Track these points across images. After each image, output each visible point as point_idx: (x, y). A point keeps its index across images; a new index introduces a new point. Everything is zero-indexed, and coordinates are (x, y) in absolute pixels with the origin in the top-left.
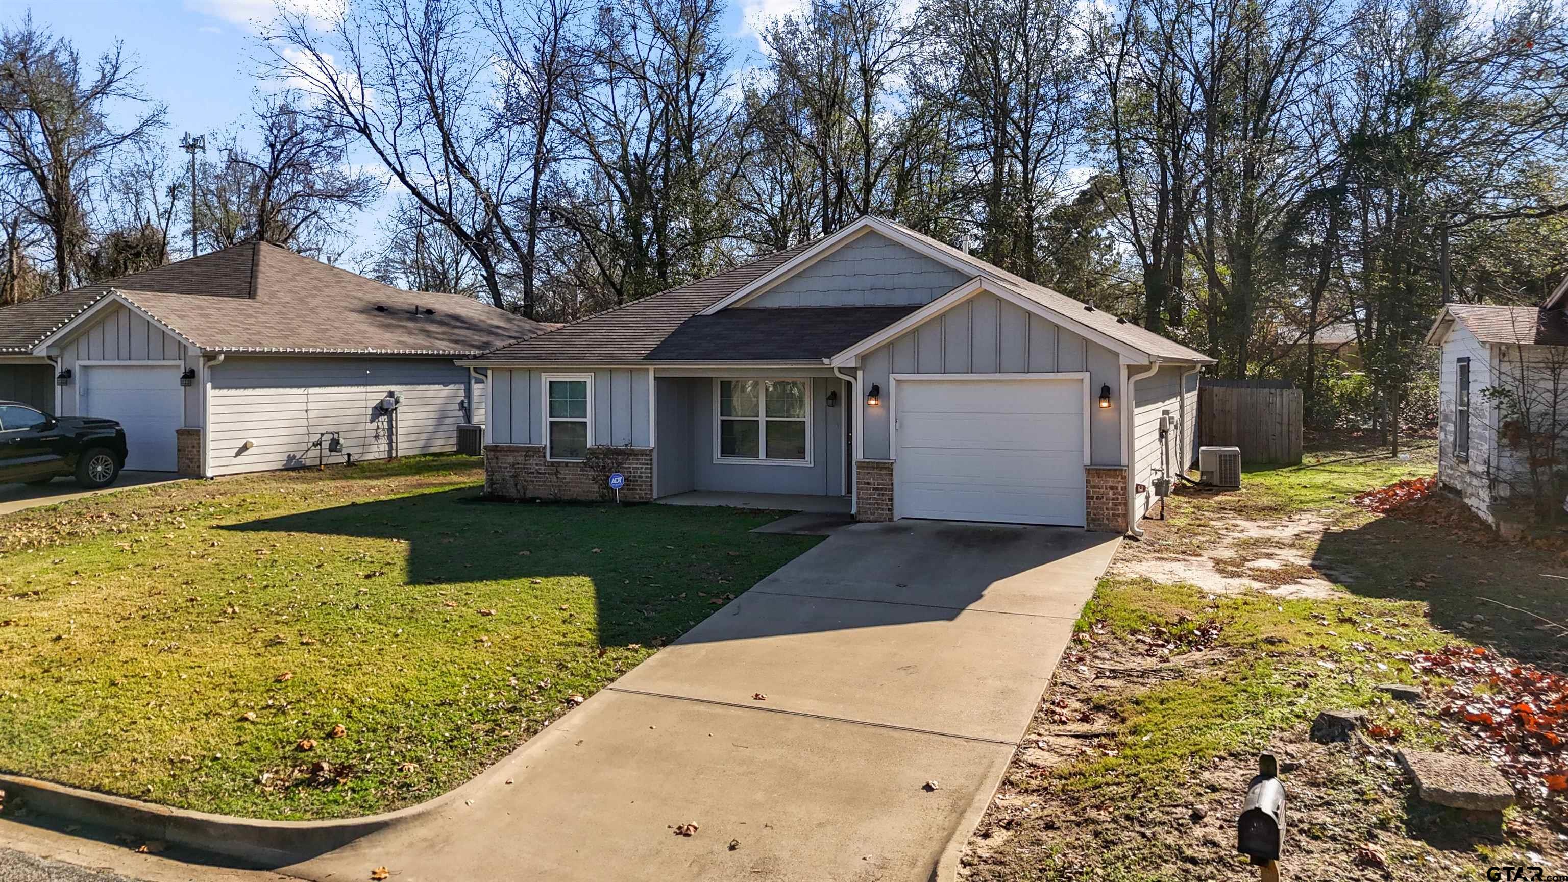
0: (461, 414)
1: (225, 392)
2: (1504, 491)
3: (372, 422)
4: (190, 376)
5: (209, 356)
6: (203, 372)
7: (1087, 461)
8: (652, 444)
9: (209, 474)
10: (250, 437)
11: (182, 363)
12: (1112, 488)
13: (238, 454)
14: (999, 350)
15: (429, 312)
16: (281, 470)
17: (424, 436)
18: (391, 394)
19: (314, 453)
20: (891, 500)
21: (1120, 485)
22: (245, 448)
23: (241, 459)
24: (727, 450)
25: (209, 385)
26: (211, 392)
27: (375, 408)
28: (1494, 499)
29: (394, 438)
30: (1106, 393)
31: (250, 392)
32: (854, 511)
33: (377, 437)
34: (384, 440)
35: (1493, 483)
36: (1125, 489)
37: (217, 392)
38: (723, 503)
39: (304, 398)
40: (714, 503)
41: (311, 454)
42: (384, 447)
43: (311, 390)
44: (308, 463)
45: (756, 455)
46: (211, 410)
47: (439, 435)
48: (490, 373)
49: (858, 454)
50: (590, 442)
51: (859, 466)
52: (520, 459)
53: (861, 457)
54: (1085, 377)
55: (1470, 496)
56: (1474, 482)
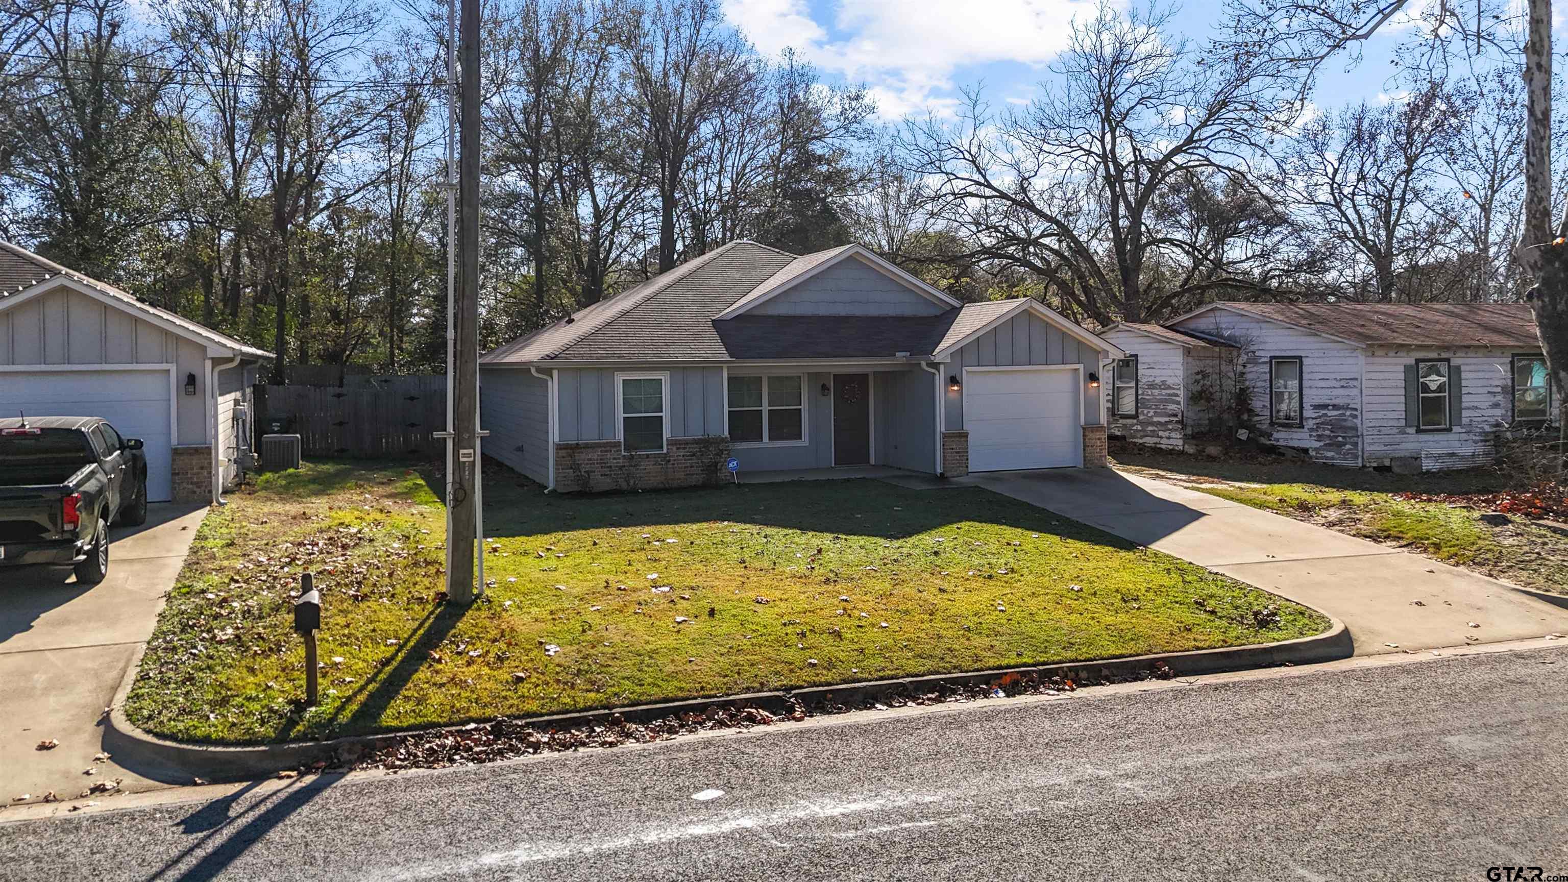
2: (1189, 431)
4: (191, 381)
5: (231, 358)
6: (208, 377)
7: (1082, 422)
8: (726, 431)
9: (220, 499)
20: (966, 460)
25: (217, 389)
26: (219, 398)
28: (1186, 435)
30: (1093, 377)
32: (940, 471)
35: (1184, 427)
40: (787, 479)
45: (761, 438)
48: (555, 373)
49: (941, 426)
50: (666, 434)
51: (945, 436)
52: (595, 455)
53: (943, 430)
54: (1081, 367)
55: (1142, 437)
56: (1150, 428)
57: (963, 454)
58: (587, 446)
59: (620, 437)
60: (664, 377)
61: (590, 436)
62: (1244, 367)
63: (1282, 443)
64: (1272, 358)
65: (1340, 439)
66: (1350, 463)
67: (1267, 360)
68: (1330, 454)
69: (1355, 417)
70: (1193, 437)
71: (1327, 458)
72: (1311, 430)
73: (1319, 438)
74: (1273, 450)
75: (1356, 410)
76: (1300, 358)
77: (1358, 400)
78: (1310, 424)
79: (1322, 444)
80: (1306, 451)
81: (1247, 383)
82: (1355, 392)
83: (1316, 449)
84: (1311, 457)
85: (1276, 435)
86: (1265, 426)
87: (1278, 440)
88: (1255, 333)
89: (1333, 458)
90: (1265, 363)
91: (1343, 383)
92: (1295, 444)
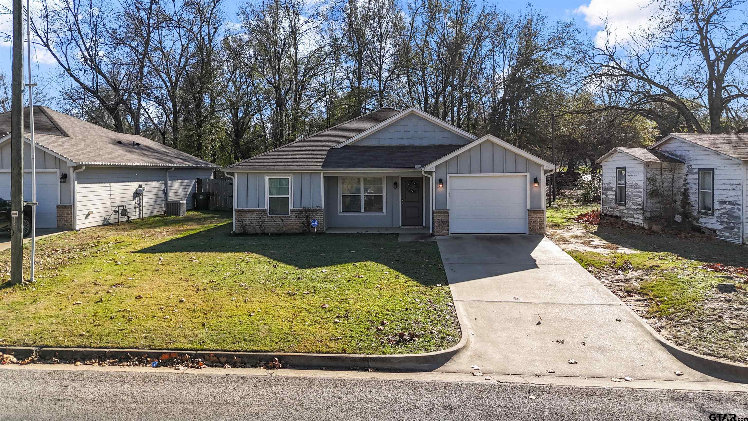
0: (163, 196)
1: (84, 185)
2: (648, 215)
3: (133, 200)
4: (64, 177)
5: (78, 167)
6: (72, 175)
7: (528, 207)
8: (323, 206)
9: (77, 228)
10: (91, 208)
11: (58, 171)
12: (539, 218)
13: (86, 217)
14: (493, 164)
15: (138, 144)
16: (101, 225)
17: (151, 207)
18: (140, 186)
19: (115, 216)
20: (448, 226)
21: (542, 217)
22: (88, 215)
23: (88, 220)
24: (346, 208)
25: (76, 182)
26: (77, 186)
27: (134, 193)
28: (645, 217)
29: (141, 208)
30: (536, 181)
31: (90, 185)
32: (431, 232)
33: (135, 208)
34: (137, 209)
35: (644, 212)
36: (543, 218)
37: (81, 185)
38: (359, 232)
39: (109, 188)
40: (355, 232)
41: (112, 217)
42: (138, 213)
43: (112, 184)
44: (111, 221)
45: (359, 210)
46: (77, 195)
47: (156, 206)
48: (236, 175)
49: (433, 207)
50: (291, 206)
51: (434, 212)
52: (254, 215)
53: (434, 209)
54: (528, 174)
55: (627, 217)
56: (630, 212)
57: (446, 223)
58: (250, 211)
59: (267, 206)
60: (290, 177)
61: (252, 206)
62: (687, 175)
63: (703, 225)
64: (700, 169)
65: (732, 224)
66: (735, 241)
67: (697, 171)
68: (727, 234)
69: (739, 210)
70: (651, 219)
71: (725, 237)
72: (718, 217)
73: (722, 223)
74: (699, 230)
75: (740, 205)
76: (713, 169)
77: (741, 199)
78: (717, 213)
79: (722, 227)
80: (715, 231)
81: (688, 186)
82: (739, 193)
83: (720, 231)
84: (717, 236)
85: (701, 220)
86: (695, 214)
87: (701, 223)
88: (691, 153)
89: (728, 237)
90: (696, 173)
91: (734, 187)
92: (709, 226)
